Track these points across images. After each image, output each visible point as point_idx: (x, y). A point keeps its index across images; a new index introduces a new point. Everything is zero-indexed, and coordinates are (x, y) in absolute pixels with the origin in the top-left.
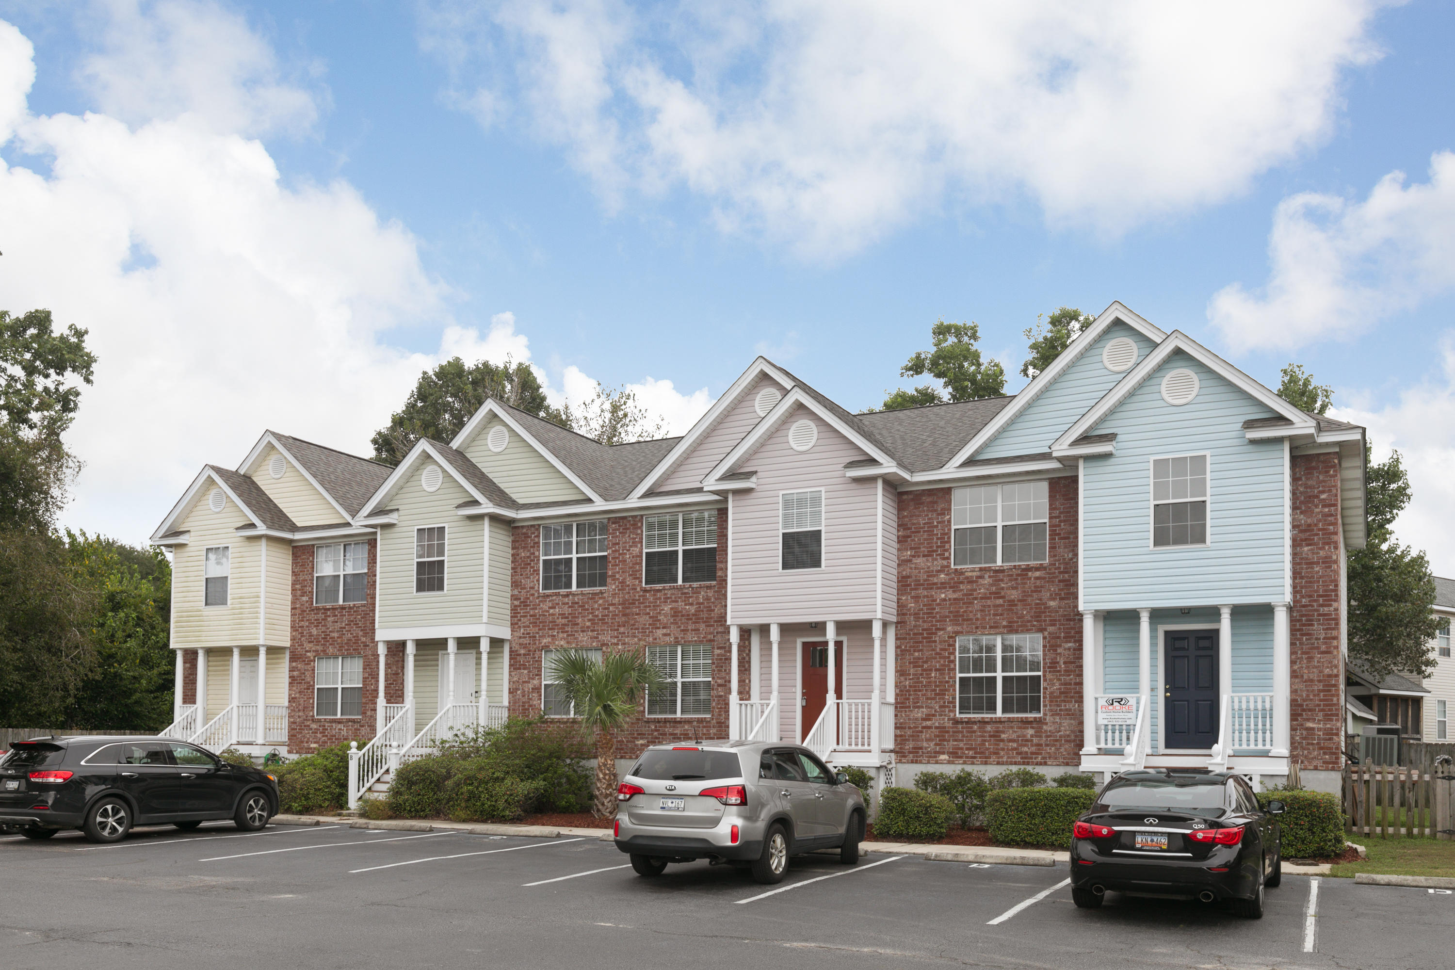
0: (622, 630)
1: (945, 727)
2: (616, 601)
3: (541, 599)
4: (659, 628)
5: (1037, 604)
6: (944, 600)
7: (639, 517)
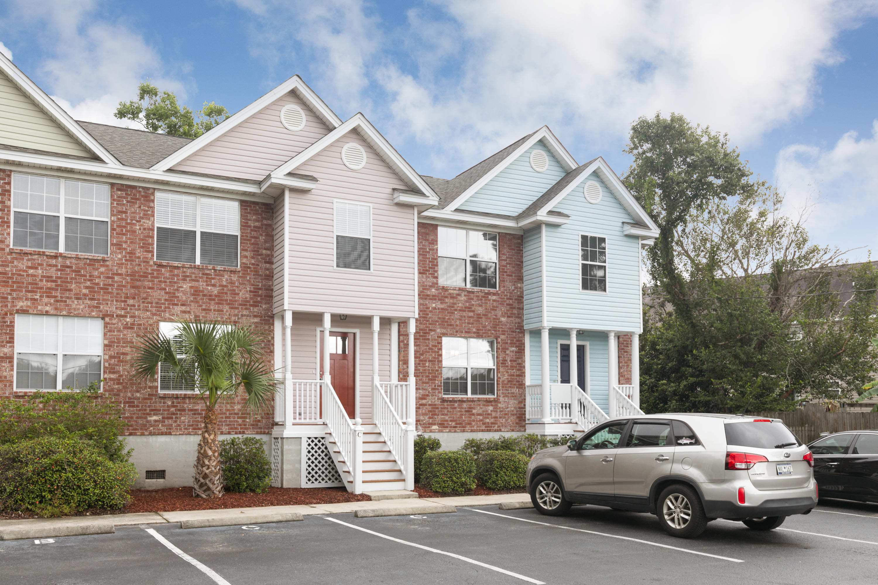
1: (435, 405)
5: (494, 319)
6: (435, 308)
7: (151, 191)
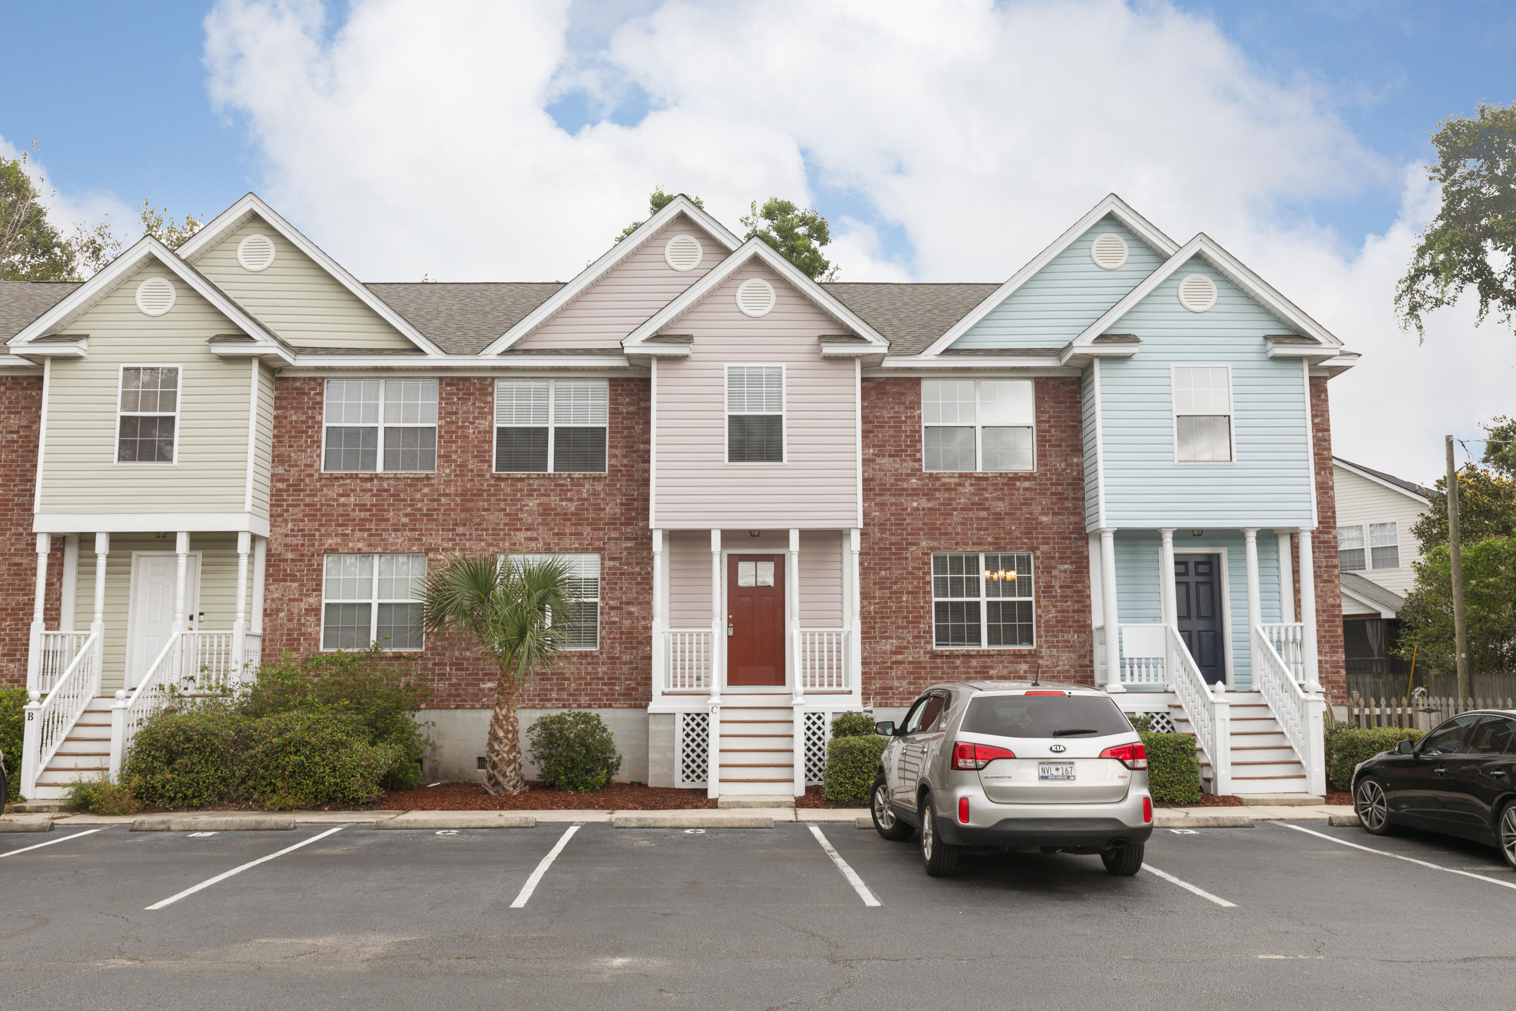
0: (460, 530)
1: (920, 662)
2: (452, 490)
3: (324, 482)
4: (520, 530)
5: (1028, 519)
6: (917, 509)
7: (489, 381)
